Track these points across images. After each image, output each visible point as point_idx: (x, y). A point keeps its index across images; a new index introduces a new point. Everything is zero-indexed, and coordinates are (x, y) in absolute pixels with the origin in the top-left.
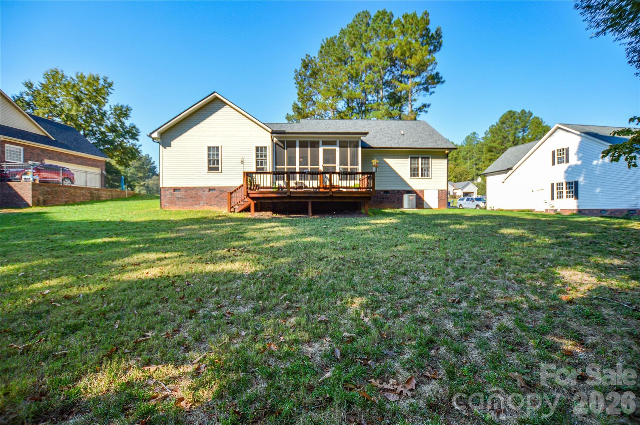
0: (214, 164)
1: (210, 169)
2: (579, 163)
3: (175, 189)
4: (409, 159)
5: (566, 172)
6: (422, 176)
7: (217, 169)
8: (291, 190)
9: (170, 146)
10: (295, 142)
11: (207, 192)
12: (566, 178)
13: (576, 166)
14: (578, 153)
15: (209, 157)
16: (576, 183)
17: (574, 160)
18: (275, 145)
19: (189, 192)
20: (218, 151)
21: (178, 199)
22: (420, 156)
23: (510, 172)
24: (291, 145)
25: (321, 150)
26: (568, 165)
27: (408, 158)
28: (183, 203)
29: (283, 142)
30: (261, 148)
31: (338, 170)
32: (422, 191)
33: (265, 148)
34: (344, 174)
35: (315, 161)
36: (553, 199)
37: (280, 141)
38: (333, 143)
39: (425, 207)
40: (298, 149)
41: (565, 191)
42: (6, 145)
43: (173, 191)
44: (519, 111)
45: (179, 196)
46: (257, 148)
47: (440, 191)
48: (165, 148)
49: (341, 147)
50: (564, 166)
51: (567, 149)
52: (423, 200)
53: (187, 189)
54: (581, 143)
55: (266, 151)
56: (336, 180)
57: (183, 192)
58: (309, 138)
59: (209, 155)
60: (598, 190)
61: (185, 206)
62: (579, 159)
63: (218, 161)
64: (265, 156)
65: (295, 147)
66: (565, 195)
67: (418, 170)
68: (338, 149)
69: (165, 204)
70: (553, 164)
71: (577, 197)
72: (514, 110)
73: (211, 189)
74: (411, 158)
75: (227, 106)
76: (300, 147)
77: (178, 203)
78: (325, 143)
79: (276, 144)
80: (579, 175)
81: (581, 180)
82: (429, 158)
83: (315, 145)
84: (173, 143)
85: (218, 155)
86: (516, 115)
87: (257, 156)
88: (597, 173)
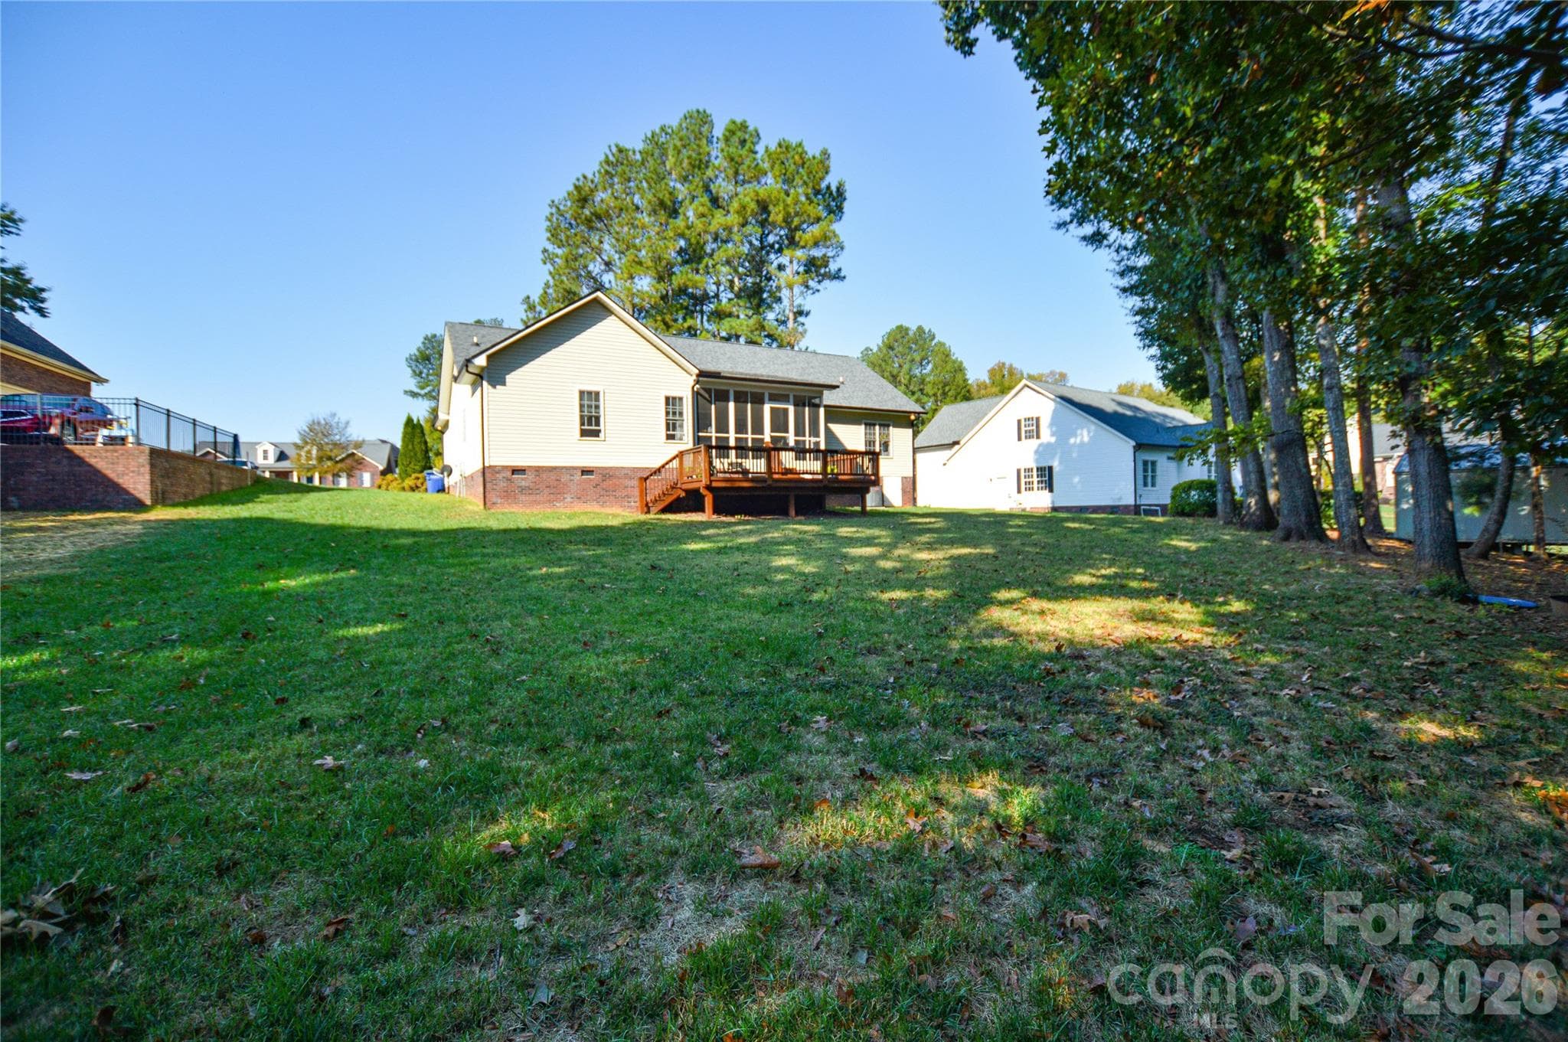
0: (590, 424)
1: (584, 433)
2: (1053, 440)
3: (516, 471)
4: (863, 427)
5: (1036, 452)
7: (596, 434)
8: (776, 476)
9: (504, 383)
10: (728, 392)
11: (578, 476)
12: (1037, 461)
13: (1049, 445)
14: (1052, 424)
15: (581, 411)
16: (1050, 468)
17: (1046, 436)
18: (696, 395)
19: (544, 476)
20: (597, 399)
21: (522, 490)
22: (877, 423)
23: (957, 447)
24: (722, 397)
25: (767, 408)
26: (1038, 442)
27: (859, 424)
28: (532, 498)
29: (708, 391)
30: (674, 398)
31: (792, 443)
32: (881, 479)
33: (681, 399)
34: (800, 452)
35: (758, 428)
36: (1019, 491)
37: (705, 390)
38: (784, 398)
40: (732, 405)
41: (1035, 479)
43: (509, 473)
44: (914, 327)
45: (523, 483)
46: (667, 399)
47: (904, 478)
48: (494, 387)
49: (796, 405)
50: (1034, 443)
51: (1038, 419)
52: (882, 493)
53: (538, 470)
54: (1055, 411)
55: (681, 405)
56: (788, 459)
57: (530, 476)
58: (748, 388)
59: (582, 406)
60: (1076, 480)
61: (536, 503)
62: (1053, 435)
63: (598, 419)
64: (681, 414)
65: (728, 401)
66: (1035, 485)
67: (874, 445)
68: (791, 409)
69: (494, 500)
70: (1020, 439)
71: (1051, 490)
72: (905, 324)
73: (586, 472)
74: (866, 424)
75: (613, 317)
76: (736, 401)
77: (523, 498)
78: (774, 398)
79: (698, 393)
80: (1053, 458)
81: (1056, 464)
82: (888, 426)
83: (758, 400)
84: (509, 378)
85: (597, 407)
86: (911, 333)
87: (667, 413)
88: (1075, 455)
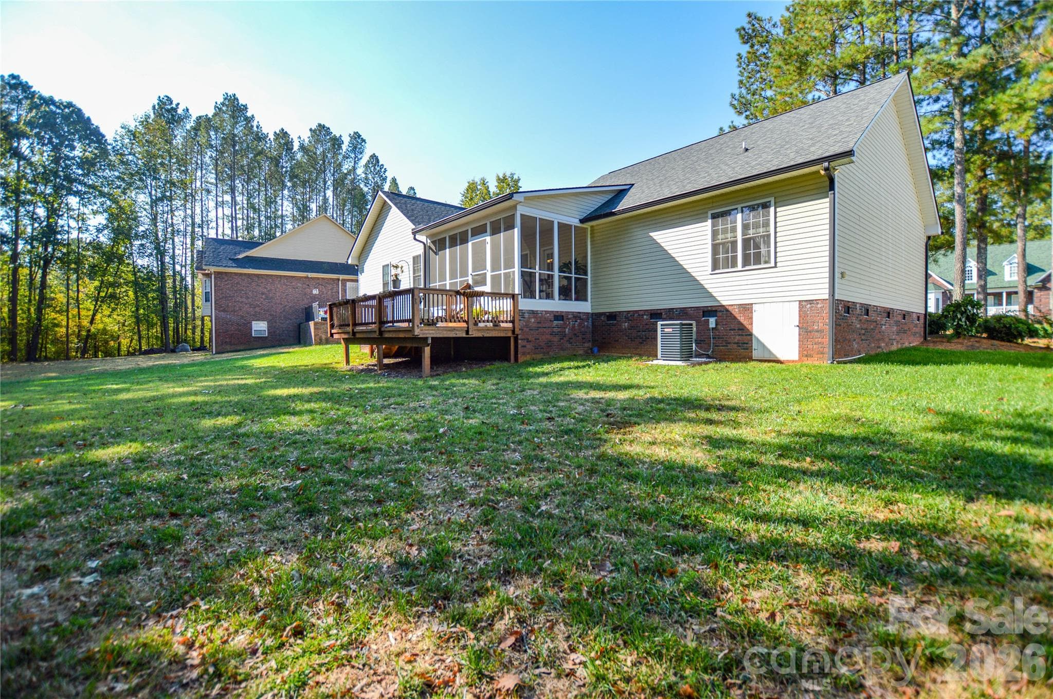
4: (710, 221)
6: (746, 262)
9: (364, 271)
10: (445, 239)
18: (428, 250)
22: (739, 206)
25: (470, 246)
27: (704, 220)
29: (435, 243)
31: (488, 281)
32: (747, 309)
37: (432, 242)
39: (755, 354)
40: (448, 251)
42: (348, 283)
47: (805, 305)
49: (493, 234)
52: (751, 335)
65: (446, 248)
67: (734, 250)
74: (714, 217)
76: (450, 246)
79: (429, 247)
82: (766, 206)
84: (365, 267)
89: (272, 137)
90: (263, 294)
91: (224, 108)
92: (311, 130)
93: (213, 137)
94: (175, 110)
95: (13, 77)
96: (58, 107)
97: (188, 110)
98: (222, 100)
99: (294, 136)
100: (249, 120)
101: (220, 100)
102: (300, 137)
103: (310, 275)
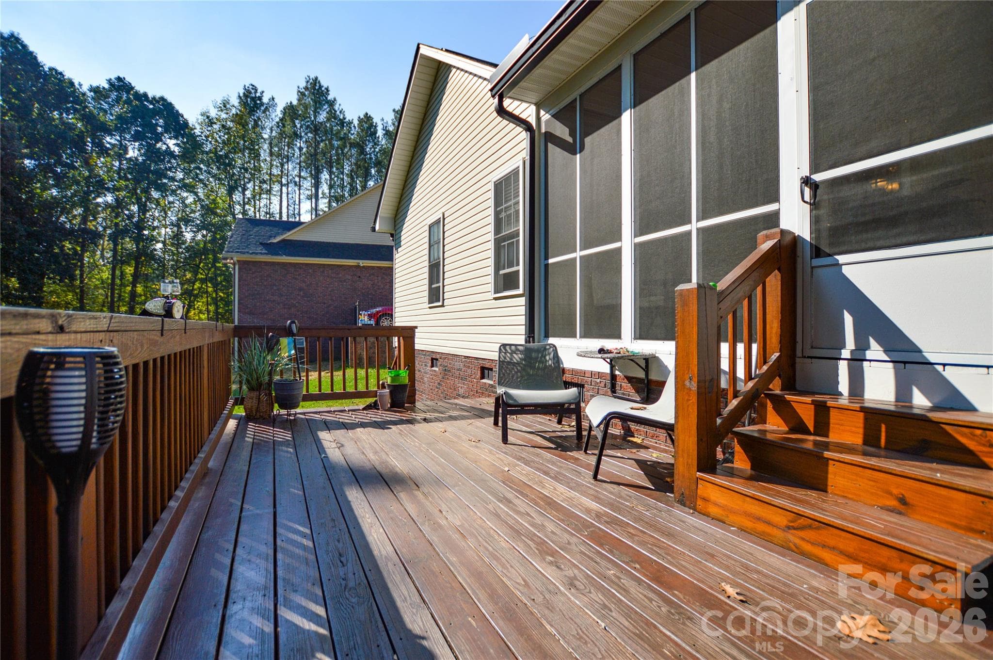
9: (400, 245)
11: (429, 367)
30: (508, 182)
33: (516, 175)
55: (517, 191)
64: (517, 217)
73: (434, 360)
84: (402, 236)
89: (356, 122)
90: (300, 289)
91: (306, 93)
92: (394, 110)
93: (298, 126)
94: (260, 98)
95: (119, 79)
96: (151, 103)
97: (273, 99)
98: (304, 84)
99: (376, 120)
100: (331, 104)
101: (303, 84)
102: (383, 120)
103: (363, 263)
